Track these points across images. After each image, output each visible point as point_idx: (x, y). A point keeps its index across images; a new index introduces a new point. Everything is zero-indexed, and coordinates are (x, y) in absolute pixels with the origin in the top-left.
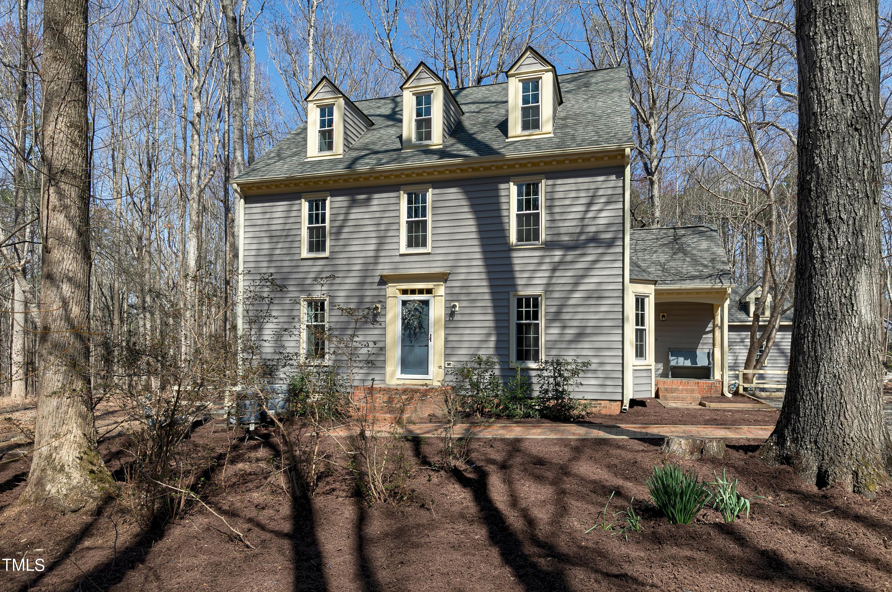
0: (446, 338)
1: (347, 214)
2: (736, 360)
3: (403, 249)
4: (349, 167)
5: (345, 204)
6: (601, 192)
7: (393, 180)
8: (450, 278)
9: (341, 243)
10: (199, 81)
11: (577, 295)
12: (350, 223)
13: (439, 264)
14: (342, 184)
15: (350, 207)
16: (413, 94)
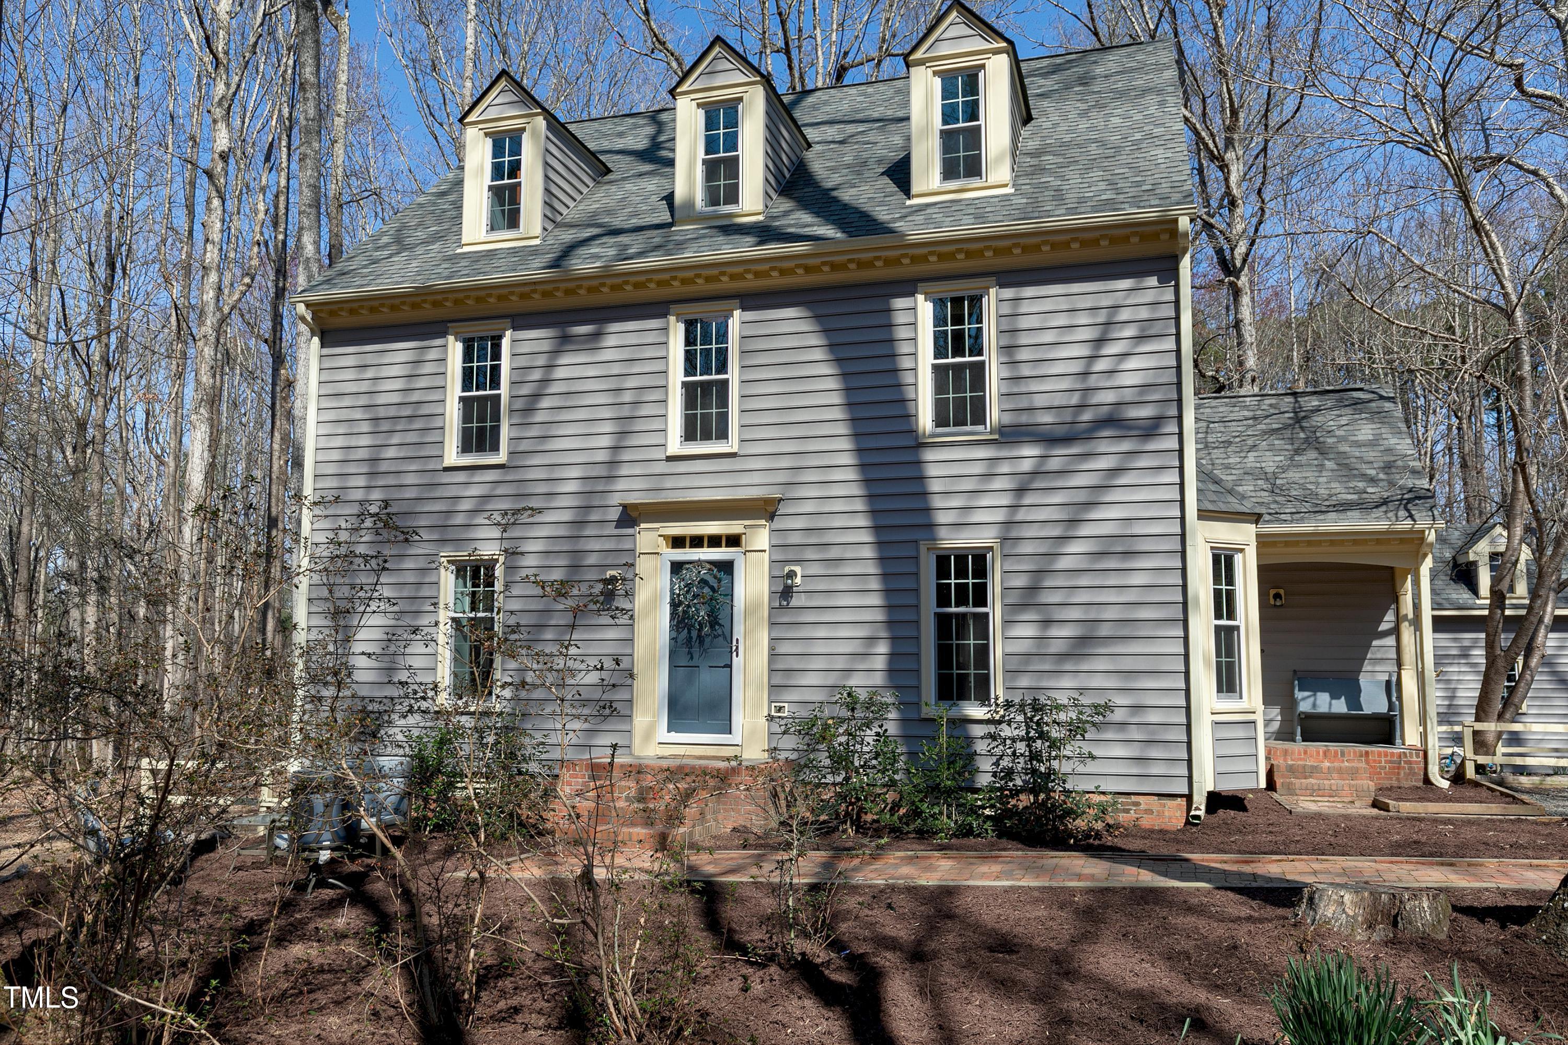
0: (772, 649)
1: (550, 367)
2: (1452, 698)
3: (675, 444)
4: (556, 264)
5: (546, 346)
6: (1124, 315)
7: (653, 292)
8: (782, 509)
9: (534, 432)
10: (228, 85)
11: (1075, 547)
12: (555, 388)
13: (756, 478)
14: (537, 302)
15: (555, 353)
16: (699, 105)
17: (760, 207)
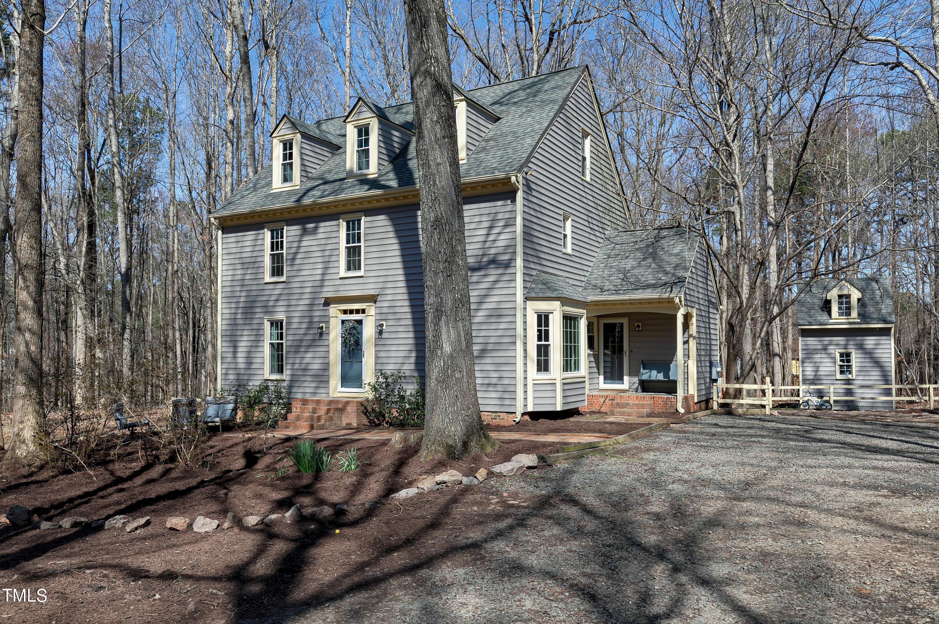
0: (376, 355)
1: (300, 241)
3: (343, 273)
4: (298, 201)
5: (299, 232)
6: (500, 216)
7: (333, 210)
8: (379, 298)
9: (296, 268)
10: (231, 87)
11: (481, 313)
12: (302, 250)
13: (371, 286)
14: (294, 215)
15: (302, 235)
16: (355, 127)
17: (376, 171)
